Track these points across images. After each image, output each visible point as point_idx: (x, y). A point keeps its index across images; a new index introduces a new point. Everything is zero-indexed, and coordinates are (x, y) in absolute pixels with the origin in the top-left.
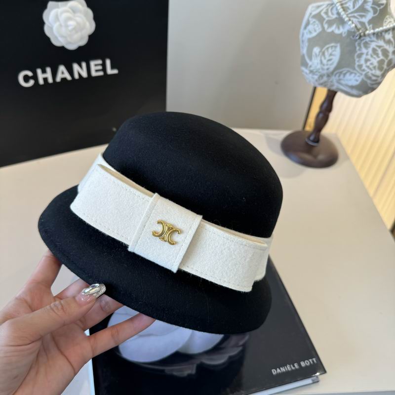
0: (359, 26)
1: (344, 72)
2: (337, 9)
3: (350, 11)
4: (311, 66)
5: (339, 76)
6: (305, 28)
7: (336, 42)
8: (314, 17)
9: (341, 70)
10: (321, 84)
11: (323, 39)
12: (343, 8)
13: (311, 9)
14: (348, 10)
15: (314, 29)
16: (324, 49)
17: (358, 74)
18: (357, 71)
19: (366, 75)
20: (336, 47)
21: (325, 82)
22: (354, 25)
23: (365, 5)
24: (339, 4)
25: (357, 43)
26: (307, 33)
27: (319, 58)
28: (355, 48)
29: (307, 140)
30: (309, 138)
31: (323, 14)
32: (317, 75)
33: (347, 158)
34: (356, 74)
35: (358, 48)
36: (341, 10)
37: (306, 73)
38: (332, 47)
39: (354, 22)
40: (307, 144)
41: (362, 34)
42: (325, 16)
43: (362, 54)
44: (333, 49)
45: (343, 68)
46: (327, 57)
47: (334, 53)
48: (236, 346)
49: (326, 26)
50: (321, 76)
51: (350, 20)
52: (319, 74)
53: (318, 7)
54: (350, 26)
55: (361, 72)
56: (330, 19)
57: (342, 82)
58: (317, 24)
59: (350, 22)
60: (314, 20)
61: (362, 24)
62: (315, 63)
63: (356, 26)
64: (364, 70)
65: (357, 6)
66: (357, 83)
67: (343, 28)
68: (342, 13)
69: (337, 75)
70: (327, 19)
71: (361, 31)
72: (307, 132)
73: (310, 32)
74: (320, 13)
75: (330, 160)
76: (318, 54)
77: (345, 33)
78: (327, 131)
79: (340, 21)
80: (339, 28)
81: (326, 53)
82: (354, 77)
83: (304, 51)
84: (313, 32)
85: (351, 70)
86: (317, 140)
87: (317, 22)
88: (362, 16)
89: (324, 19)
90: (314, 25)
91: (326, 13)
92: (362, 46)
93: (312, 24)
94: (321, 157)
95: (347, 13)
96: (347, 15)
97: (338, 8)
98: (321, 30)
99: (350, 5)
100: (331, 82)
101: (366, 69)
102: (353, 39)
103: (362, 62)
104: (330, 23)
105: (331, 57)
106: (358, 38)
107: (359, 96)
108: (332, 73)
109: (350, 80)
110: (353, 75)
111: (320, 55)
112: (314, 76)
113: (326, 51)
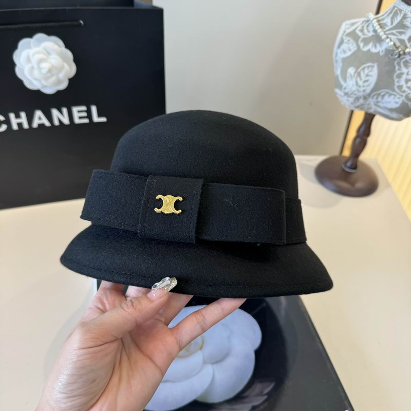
0: (398, 44)
1: (383, 94)
2: (373, 26)
3: (387, 28)
4: (345, 88)
5: (377, 98)
6: (339, 47)
7: (373, 61)
8: (349, 35)
9: (378, 92)
10: (358, 107)
11: (358, 59)
12: (380, 24)
13: (345, 27)
14: (386, 27)
15: (349, 48)
16: (359, 70)
17: (398, 96)
18: (397, 92)
19: (407, 97)
20: (373, 67)
21: (362, 105)
22: (392, 43)
23: (404, 21)
24: (375, 20)
25: (396, 63)
26: (341, 53)
27: (354, 80)
28: (395, 67)
29: (343, 166)
30: (345, 163)
31: (358, 31)
32: (353, 97)
33: (388, 185)
34: (395, 95)
35: (397, 67)
36: (378, 27)
37: (341, 96)
38: (368, 67)
39: (392, 39)
40: (344, 171)
41: (402, 52)
42: (360, 34)
43: (402, 74)
44: (370, 69)
45: (381, 89)
46: (364, 78)
47: (370, 73)
48: (261, 394)
49: (361, 45)
50: (357, 99)
51: (388, 37)
52: (355, 96)
53: (353, 24)
54: (388, 44)
55: (401, 93)
56: (365, 37)
57: (380, 104)
58: (352, 43)
59: (388, 40)
60: (348, 38)
61: (402, 41)
62: (350, 84)
63: (395, 44)
64: (404, 92)
65: (396, 22)
66: (397, 106)
67: (380, 46)
68: (379, 30)
69: (375, 97)
70: (362, 37)
71: (400, 50)
72: (344, 157)
73: (344, 52)
74: (354, 30)
75: (370, 188)
76: (353, 74)
77: (382, 52)
78: (365, 157)
79: (377, 39)
80: (376, 47)
81: (362, 74)
82: (394, 98)
83: (338, 72)
84: (347, 51)
85: (391, 92)
86: (354, 167)
87: (352, 41)
88: (401, 33)
89: (359, 37)
90: (348, 44)
91: (362, 31)
92: (402, 65)
93: (346, 43)
94: (360, 185)
95: (385, 30)
96: (385, 32)
97: (375, 25)
98: (356, 49)
99: (388, 21)
100: (369, 104)
101: (407, 90)
102: (391, 57)
103: (402, 82)
104: (366, 41)
105: (367, 78)
106: (396, 57)
107: (399, 119)
108: (369, 95)
109: (390, 102)
110: (393, 97)
111: (355, 76)
112: (349, 99)
113: (362, 72)
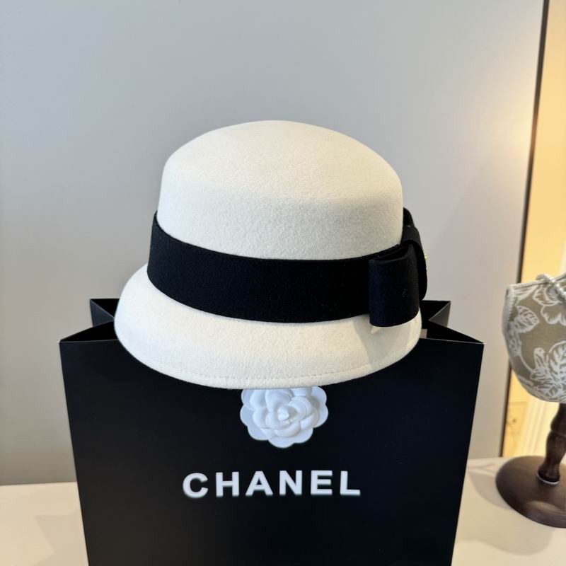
2: (556, 291)
4: (534, 376)
6: (511, 319)
8: (523, 303)
13: (516, 292)
15: (528, 320)
16: (550, 351)
27: (547, 365)
31: (535, 299)
37: (529, 385)
38: (563, 346)
42: (540, 302)
46: (560, 362)
49: (546, 317)
52: (551, 386)
53: (526, 288)
56: (549, 306)
58: (531, 313)
60: (524, 308)
62: (541, 371)
70: (545, 306)
73: (522, 326)
74: (530, 297)
76: (543, 357)
81: (556, 356)
83: (519, 353)
84: (526, 325)
87: (530, 311)
89: (542, 306)
90: (525, 315)
91: (541, 297)
93: (522, 313)
98: (538, 322)
104: (552, 312)
111: (548, 359)
112: (543, 390)
113: (555, 352)
